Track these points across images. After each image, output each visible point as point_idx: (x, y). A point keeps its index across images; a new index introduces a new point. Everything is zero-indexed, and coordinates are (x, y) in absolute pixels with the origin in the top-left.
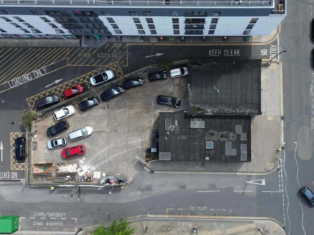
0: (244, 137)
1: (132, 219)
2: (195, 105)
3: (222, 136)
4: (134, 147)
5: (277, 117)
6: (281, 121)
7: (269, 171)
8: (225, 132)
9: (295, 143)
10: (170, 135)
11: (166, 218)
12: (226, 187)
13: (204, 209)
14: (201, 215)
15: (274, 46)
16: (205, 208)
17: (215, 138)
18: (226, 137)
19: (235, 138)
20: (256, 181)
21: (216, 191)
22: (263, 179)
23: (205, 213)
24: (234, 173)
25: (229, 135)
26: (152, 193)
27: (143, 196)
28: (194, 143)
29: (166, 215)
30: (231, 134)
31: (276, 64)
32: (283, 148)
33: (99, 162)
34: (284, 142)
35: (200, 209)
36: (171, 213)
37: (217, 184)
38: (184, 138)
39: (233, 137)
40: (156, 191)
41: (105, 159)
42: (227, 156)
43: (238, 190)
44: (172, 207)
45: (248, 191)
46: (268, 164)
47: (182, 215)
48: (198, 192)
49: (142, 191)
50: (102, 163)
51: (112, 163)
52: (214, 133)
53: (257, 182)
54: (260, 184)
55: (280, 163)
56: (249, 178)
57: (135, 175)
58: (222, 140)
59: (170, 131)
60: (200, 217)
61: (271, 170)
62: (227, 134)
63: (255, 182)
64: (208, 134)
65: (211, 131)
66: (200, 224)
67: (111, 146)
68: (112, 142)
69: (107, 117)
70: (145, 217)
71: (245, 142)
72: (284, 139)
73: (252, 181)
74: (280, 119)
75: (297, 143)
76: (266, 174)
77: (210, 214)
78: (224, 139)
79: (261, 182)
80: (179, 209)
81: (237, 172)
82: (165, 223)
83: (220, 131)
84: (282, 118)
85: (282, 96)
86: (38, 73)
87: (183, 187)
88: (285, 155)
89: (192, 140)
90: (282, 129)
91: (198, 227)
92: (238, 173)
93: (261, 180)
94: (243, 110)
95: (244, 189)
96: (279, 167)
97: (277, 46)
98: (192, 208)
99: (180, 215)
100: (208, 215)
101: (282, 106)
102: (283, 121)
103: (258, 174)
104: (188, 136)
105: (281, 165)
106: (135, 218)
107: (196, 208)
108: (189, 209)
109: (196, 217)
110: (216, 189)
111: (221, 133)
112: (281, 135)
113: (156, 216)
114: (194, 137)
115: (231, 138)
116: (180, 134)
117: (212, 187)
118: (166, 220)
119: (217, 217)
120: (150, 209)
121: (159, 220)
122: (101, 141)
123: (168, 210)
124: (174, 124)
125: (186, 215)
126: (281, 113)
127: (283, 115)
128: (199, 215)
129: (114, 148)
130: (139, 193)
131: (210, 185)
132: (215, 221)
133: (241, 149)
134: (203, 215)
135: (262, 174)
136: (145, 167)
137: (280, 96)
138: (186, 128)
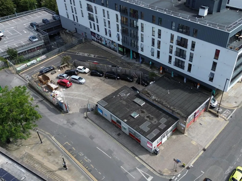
0: (162, 127)
1: (42, 132)
2: (148, 91)
3: (148, 117)
4: (93, 101)
5: (200, 146)
6: (202, 150)
7: (163, 175)
8: (152, 117)
9: (202, 171)
10: (118, 97)
11: (59, 146)
12: (119, 159)
13: (87, 161)
14: (81, 164)
15: (229, 111)
16: (89, 161)
17: (142, 115)
18: (150, 119)
19: (156, 123)
20: (145, 173)
21: (109, 156)
22: (152, 176)
23: (85, 164)
24: (134, 155)
25: (154, 119)
26: (71, 127)
27: (65, 125)
28: (127, 109)
29: (62, 145)
30: (155, 120)
31: (224, 119)
32: (188, 168)
33: (68, 95)
34: (193, 165)
35: (85, 159)
36: (65, 146)
37: (115, 153)
38: (124, 103)
39: (155, 122)
40: (75, 128)
41: (73, 96)
42: (139, 128)
43: (124, 168)
44: (71, 143)
45: (131, 175)
46: (166, 169)
47: (70, 153)
48: (97, 147)
49: (68, 122)
50: (69, 97)
51: (73, 100)
52: (145, 112)
53: (145, 175)
54: (146, 178)
55: (176, 176)
56: (142, 167)
57: (76, 113)
58: (146, 118)
59: (120, 96)
60: (79, 164)
61: (165, 176)
62: (153, 118)
63: (143, 173)
64: (141, 110)
65: (144, 110)
66: (73, 168)
67: (83, 94)
68: (86, 93)
69: (98, 83)
70: (50, 136)
71: (160, 129)
72: (194, 163)
73: (142, 171)
74: (202, 149)
75: (204, 173)
76: (158, 175)
77: (87, 167)
78: (148, 119)
79: (148, 177)
80: (73, 148)
81: (137, 156)
82: (55, 149)
83: (150, 114)
84: (204, 150)
85: (215, 137)
86: (92, 56)
87: (92, 138)
88: (186, 174)
89: (127, 107)
90: (198, 156)
91: (69, 169)
92: (136, 158)
93: (149, 175)
94: (176, 110)
95: (129, 172)
96: (173, 178)
97: (232, 112)
98: (81, 154)
99: (69, 152)
100: (85, 167)
101: (210, 143)
102: (203, 152)
103: (152, 170)
104: (127, 104)
105: (177, 178)
106: (44, 133)
107: (84, 156)
108: (78, 153)
109: (76, 162)
110: (110, 155)
111: (150, 115)
112: (194, 159)
113: (55, 140)
114: (130, 106)
115: (153, 122)
116: (124, 100)
117: (110, 152)
118: (57, 148)
119: (89, 174)
120: (58, 135)
121: (54, 144)
122: (82, 89)
123: (67, 143)
124: (126, 94)
125: (73, 155)
126: (205, 146)
127: (206, 148)
128: (80, 162)
129: (83, 95)
130: (65, 122)
131: (109, 150)
132: (85, 175)
133: (153, 131)
134: (82, 165)
135: (154, 172)
136: (86, 113)
137: (213, 137)
138: (131, 100)
